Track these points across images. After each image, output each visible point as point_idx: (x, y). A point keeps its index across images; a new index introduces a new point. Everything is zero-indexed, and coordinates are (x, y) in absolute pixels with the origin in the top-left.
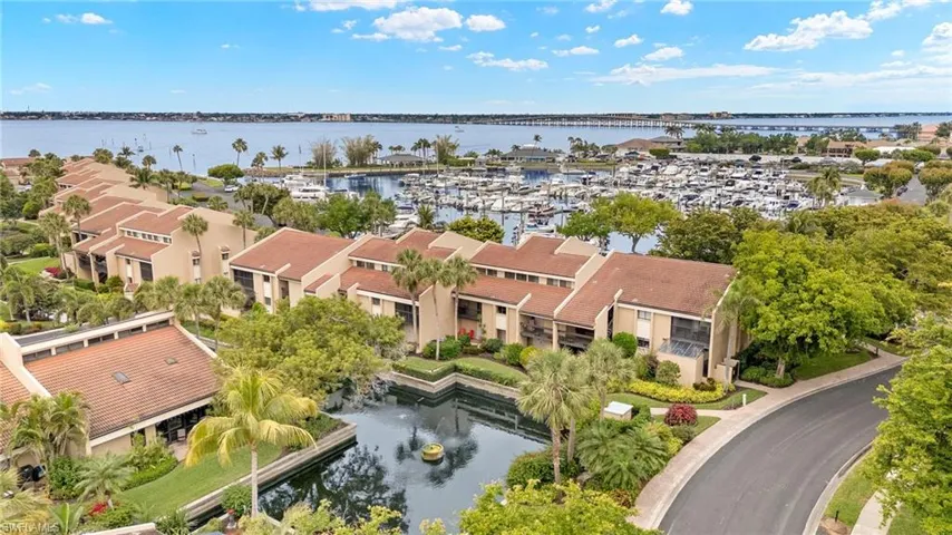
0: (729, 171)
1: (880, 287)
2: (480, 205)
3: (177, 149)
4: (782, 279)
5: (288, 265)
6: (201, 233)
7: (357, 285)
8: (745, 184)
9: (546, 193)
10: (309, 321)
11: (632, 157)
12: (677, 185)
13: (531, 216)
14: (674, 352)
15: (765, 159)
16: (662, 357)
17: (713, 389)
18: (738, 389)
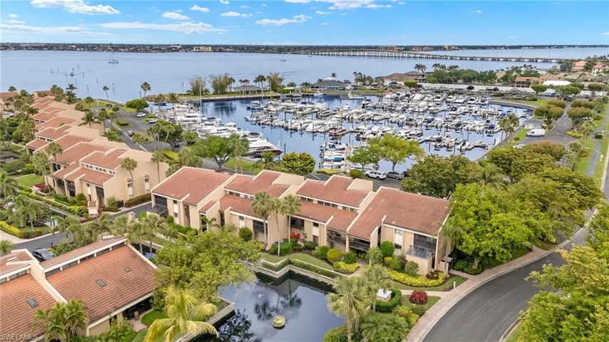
0: (453, 98)
1: (532, 220)
2: (299, 127)
3: (105, 88)
4: (476, 217)
5: (189, 195)
6: (133, 169)
7: (230, 207)
8: (462, 109)
9: (339, 116)
10: (207, 246)
11: (394, 87)
12: (421, 110)
13: (330, 135)
14: (416, 255)
15: (477, 88)
16: (410, 258)
17: (437, 278)
18: (452, 276)
